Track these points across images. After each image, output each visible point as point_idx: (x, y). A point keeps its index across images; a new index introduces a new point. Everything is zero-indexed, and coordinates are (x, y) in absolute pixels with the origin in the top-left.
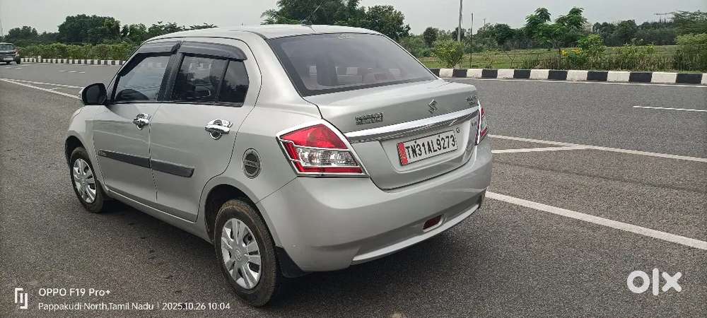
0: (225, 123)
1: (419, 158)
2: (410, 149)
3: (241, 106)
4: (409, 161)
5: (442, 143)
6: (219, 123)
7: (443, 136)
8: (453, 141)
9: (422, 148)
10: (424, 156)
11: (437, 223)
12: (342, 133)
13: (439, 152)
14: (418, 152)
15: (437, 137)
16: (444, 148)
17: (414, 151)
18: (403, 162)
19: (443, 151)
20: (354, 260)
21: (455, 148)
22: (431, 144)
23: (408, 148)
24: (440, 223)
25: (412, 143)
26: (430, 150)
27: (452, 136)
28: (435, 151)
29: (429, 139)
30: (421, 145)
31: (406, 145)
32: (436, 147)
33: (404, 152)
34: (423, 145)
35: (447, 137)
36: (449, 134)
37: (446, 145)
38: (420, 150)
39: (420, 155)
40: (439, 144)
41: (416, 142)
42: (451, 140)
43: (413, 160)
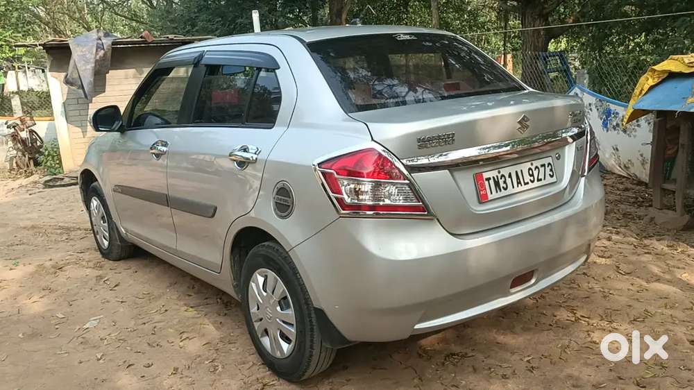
0: (252, 148)
1: (504, 193)
2: (492, 182)
3: (271, 128)
4: (490, 197)
5: (536, 173)
6: (245, 150)
7: (538, 163)
8: (551, 170)
9: (509, 180)
10: (510, 190)
11: (529, 280)
12: (399, 160)
13: (531, 185)
14: (502, 185)
15: (528, 165)
16: (539, 180)
18: (482, 199)
19: (536, 184)
20: (415, 327)
21: (554, 179)
22: (520, 175)
23: (488, 179)
24: (533, 281)
25: (495, 174)
26: (519, 183)
27: (549, 164)
28: (526, 184)
29: (518, 168)
30: (507, 176)
31: (486, 175)
32: (528, 178)
33: (483, 185)
34: (510, 176)
35: (543, 165)
36: (546, 161)
37: (541, 176)
38: (505, 182)
39: (505, 189)
40: (532, 175)
41: (499, 172)
42: (548, 169)
43: (495, 195)
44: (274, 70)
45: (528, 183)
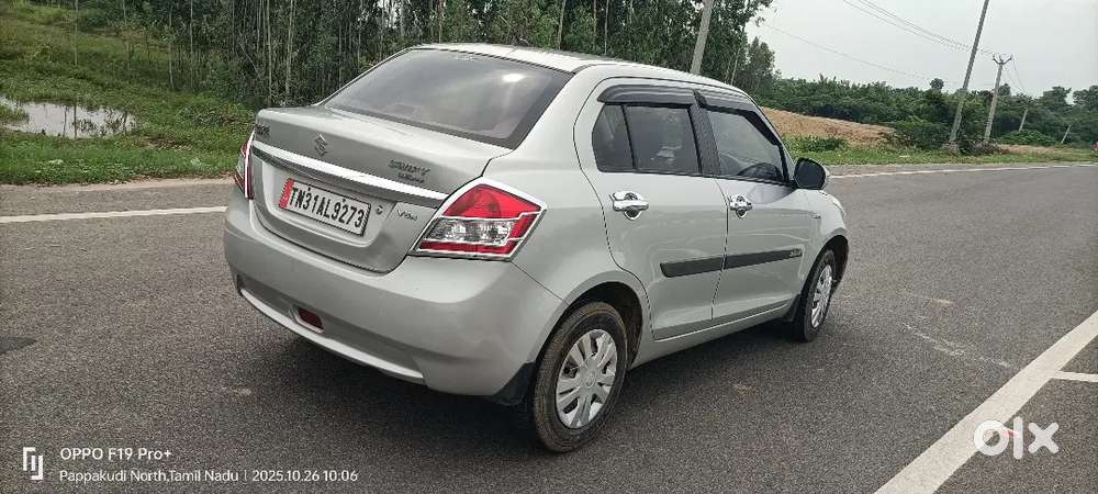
1: (301, 210)
2: (297, 194)
4: (289, 206)
5: (342, 211)
7: (350, 203)
8: (360, 219)
9: (312, 202)
10: (308, 212)
13: (330, 221)
14: (304, 203)
15: (340, 199)
16: (341, 220)
17: (300, 199)
18: (282, 204)
19: (336, 223)
21: (357, 230)
22: (326, 201)
23: (296, 190)
25: (304, 188)
26: (320, 211)
27: (362, 211)
28: (326, 216)
29: (328, 196)
30: (313, 197)
31: (296, 185)
32: (331, 211)
33: (288, 193)
34: (316, 199)
35: (354, 209)
36: (360, 206)
37: (345, 218)
38: (308, 202)
39: (305, 208)
40: (337, 211)
41: (309, 189)
42: (357, 215)
43: (293, 208)
45: (328, 216)
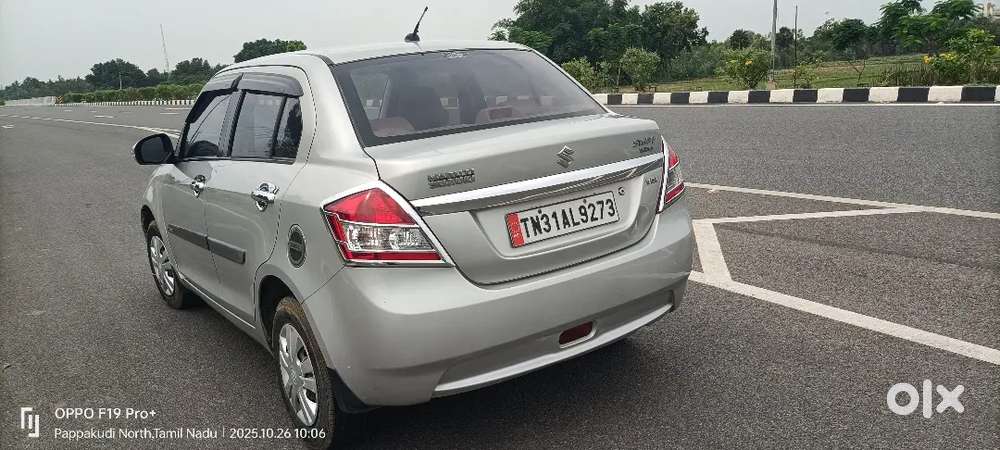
0: (271, 187)
1: (545, 235)
2: (529, 223)
3: (291, 164)
4: (526, 240)
5: (589, 212)
6: (265, 187)
7: (593, 200)
8: (611, 207)
9: (552, 221)
10: (554, 232)
12: (408, 201)
13: (583, 226)
14: (543, 225)
15: (580, 203)
16: (593, 219)
17: (536, 226)
18: (516, 242)
19: (590, 224)
20: (437, 390)
21: (615, 218)
22: (568, 214)
23: (524, 220)
24: (592, 334)
25: (534, 214)
26: (566, 223)
27: (609, 200)
28: (575, 224)
29: (566, 207)
30: (550, 216)
31: (521, 216)
32: (578, 217)
33: (517, 227)
34: (554, 215)
35: (599, 203)
36: (603, 197)
37: (597, 214)
38: (547, 223)
39: (548, 231)
40: (585, 214)
41: (540, 212)
42: (606, 207)
43: (533, 238)
44: (297, 97)
45: (578, 223)
